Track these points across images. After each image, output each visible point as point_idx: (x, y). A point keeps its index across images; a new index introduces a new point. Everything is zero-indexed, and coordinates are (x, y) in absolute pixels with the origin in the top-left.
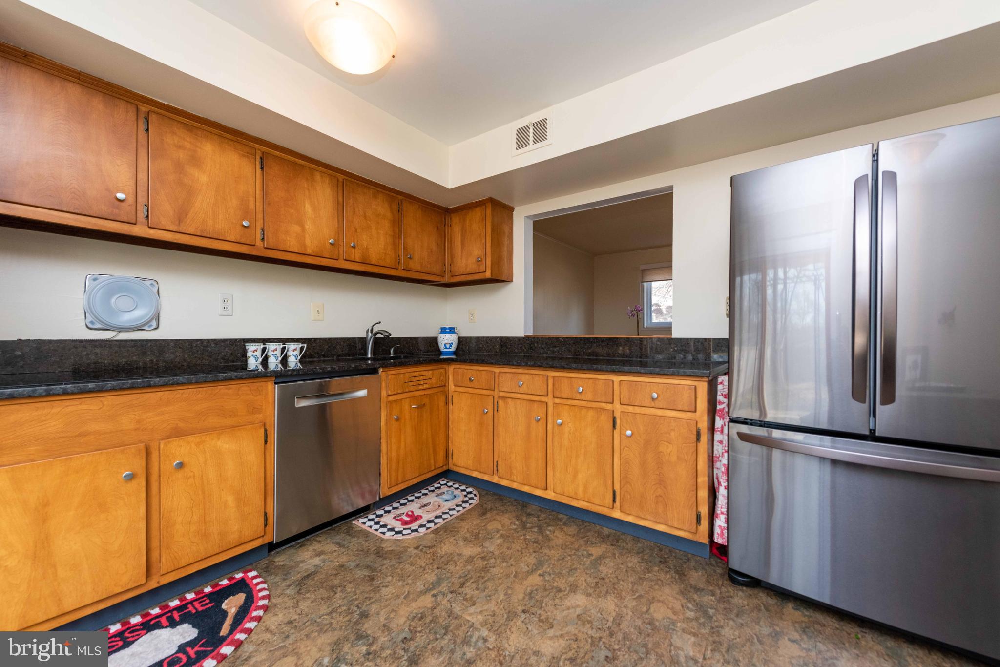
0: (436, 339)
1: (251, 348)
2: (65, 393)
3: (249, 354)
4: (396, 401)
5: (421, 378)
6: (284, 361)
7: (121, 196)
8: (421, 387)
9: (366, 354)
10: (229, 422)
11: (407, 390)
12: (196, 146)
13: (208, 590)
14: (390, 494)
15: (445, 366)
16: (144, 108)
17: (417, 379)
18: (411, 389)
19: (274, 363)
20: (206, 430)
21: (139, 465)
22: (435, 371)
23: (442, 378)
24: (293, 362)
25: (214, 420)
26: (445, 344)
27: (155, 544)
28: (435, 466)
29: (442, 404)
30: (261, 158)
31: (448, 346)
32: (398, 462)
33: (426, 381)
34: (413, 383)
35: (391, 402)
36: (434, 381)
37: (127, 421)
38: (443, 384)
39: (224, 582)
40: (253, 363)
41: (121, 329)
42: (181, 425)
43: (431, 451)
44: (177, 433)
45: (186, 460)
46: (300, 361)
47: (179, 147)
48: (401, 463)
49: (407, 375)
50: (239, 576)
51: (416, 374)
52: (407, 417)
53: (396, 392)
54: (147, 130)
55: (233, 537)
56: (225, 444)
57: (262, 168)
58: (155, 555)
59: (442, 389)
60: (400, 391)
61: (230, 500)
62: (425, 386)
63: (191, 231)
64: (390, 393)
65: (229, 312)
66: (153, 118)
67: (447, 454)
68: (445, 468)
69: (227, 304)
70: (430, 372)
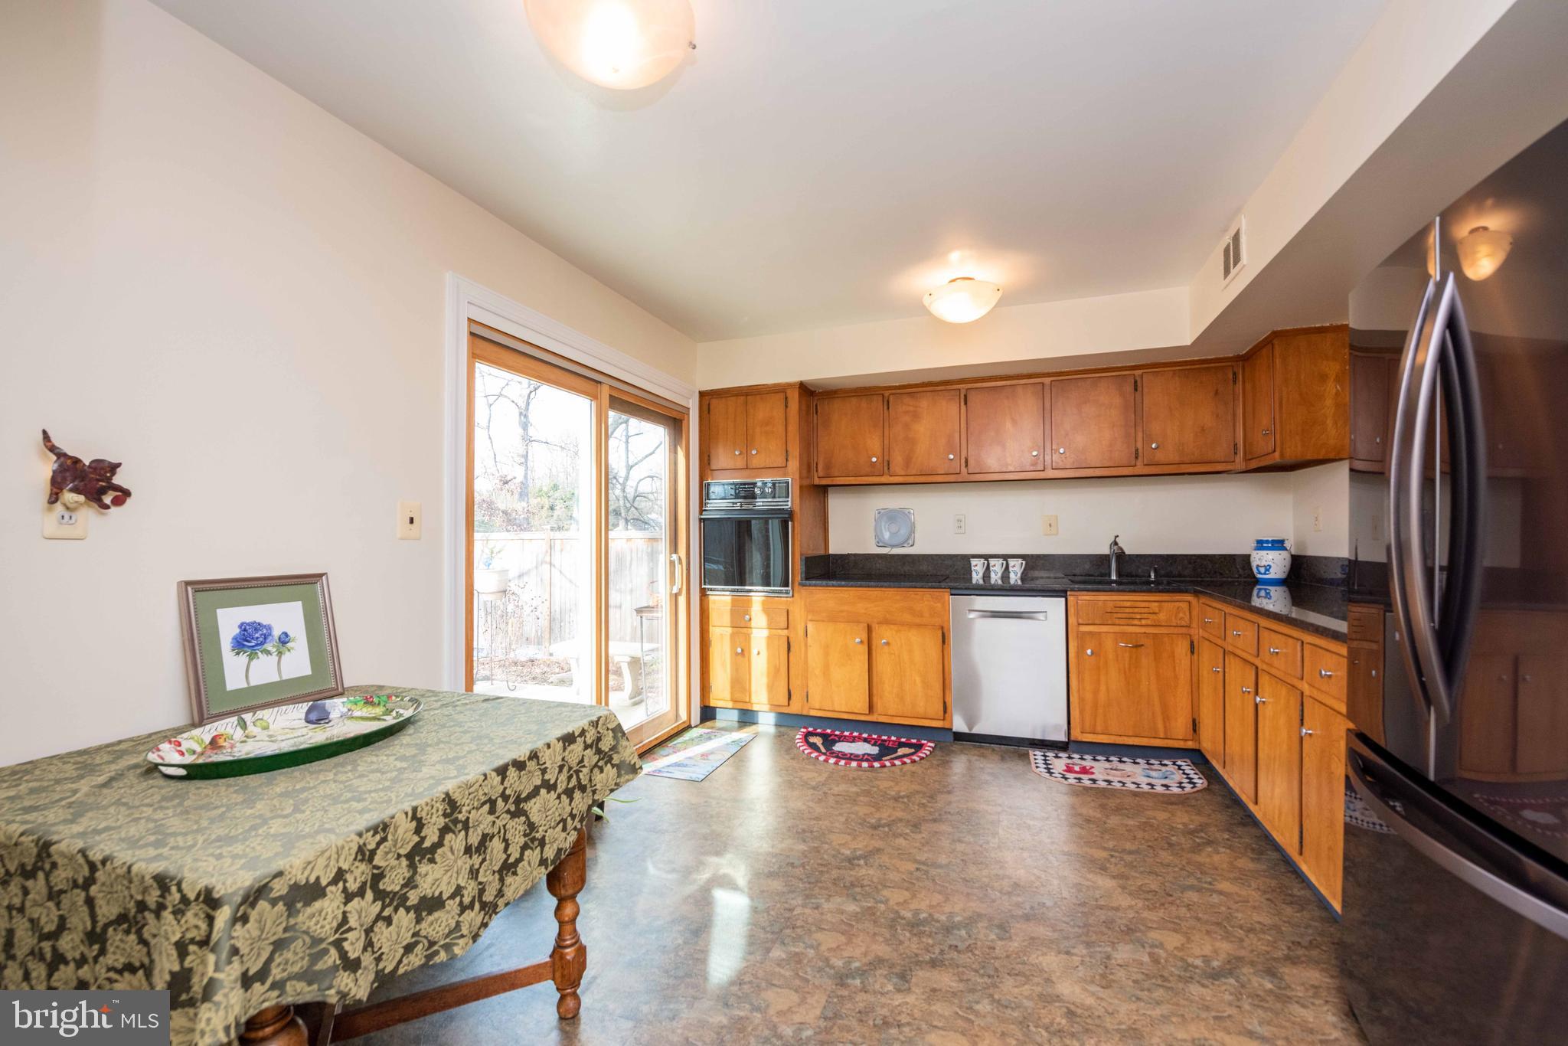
0: (1248, 556)
1: (974, 562)
2: (833, 586)
3: (973, 568)
4: (1090, 633)
5: (1136, 610)
6: (1005, 576)
7: (874, 459)
8: (1136, 622)
9: (1110, 575)
10: (917, 620)
11: (1109, 622)
12: (916, 407)
13: (903, 740)
14: (1084, 740)
15: (1189, 598)
16: (886, 394)
17: (1127, 610)
18: (1117, 621)
19: (995, 578)
20: (902, 624)
21: (865, 636)
22: (1165, 605)
23: (1181, 615)
24: (1015, 578)
25: (907, 617)
26: (1258, 566)
27: (875, 692)
28: (1166, 732)
29: (1182, 648)
30: (965, 396)
31: (1262, 570)
32: (1095, 706)
33: (1145, 616)
34: (1119, 615)
35: (1084, 633)
36: (1162, 616)
37: (861, 607)
38: (1184, 623)
39: (914, 741)
40: (977, 577)
41: (893, 546)
42: (888, 616)
43: (1158, 709)
44: (886, 622)
45: (890, 641)
46: (1022, 579)
47: (906, 412)
48: (1100, 710)
49: (1111, 604)
50: (923, 742)
51: (1128, 604)
52: (1111, 656)
53: (1090, 622)
54: (888, 408)
55: (920, 709)
56: (914, 637)
57: (966, 404)
58: (875, 699)
59: (1184, 630)
60: (1097, 622)
61: (918, 679)
62: (1144, 622)
63: (914, 472)
64: (1081, 621)
65: (962, 531)
66: (891, 398)
67: (1195, 726)
68: (1190, 745)
69: (960, 523)
70: (1156, 604)
